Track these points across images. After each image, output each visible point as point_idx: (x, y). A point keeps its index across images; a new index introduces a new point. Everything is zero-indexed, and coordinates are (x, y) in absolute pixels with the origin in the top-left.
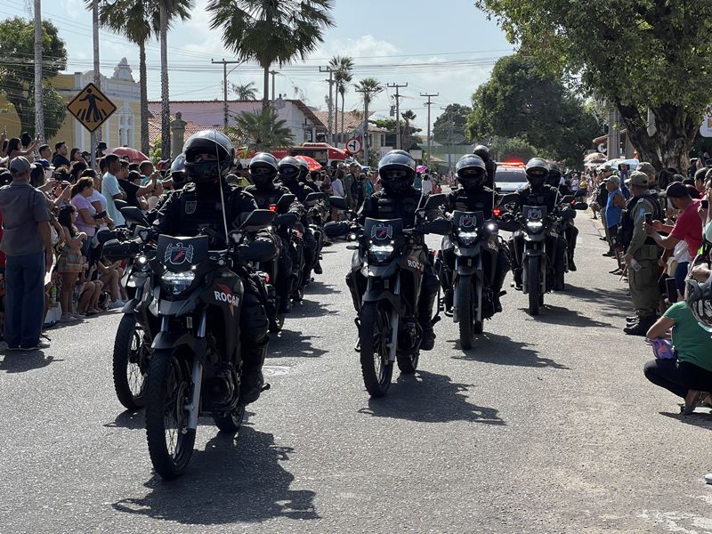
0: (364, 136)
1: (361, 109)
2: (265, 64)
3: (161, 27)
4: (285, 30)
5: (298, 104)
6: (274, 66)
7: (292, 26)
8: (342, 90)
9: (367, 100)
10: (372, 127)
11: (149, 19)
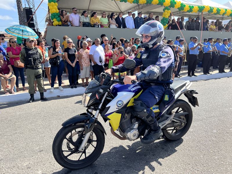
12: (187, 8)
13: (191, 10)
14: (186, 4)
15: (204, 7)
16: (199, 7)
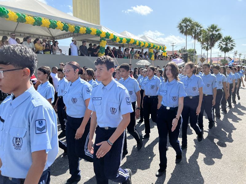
0: (239, 62)
1: (239, 58)
2: (225, 52)
3: (210, 48)
4: (228, 48)
5: (229, 57)
6: (226, 53)
7: (230, 47)
8: (236, 55)
9: (240, 56)
10: (240, 60)
12: (118, 40)
13: (121, 41)
14: (118, 36)
15: (130, 39)
16: (127, 39)
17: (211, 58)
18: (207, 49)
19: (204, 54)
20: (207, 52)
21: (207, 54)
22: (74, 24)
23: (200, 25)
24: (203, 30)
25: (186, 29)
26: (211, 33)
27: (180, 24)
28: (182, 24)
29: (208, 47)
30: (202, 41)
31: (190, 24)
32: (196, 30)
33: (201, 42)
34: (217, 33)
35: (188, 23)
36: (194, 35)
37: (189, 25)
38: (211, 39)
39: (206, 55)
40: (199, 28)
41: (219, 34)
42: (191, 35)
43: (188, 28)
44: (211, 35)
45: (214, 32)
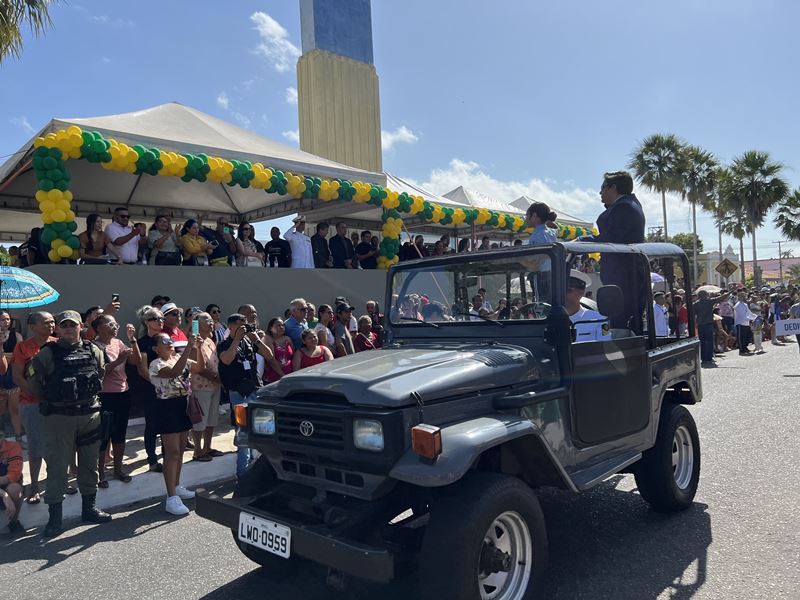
3: (750, 230)
11: (744, 229)
12: (438, 214)
13: (448, 218)
15: (477, 212)
16: (466, 212)
17: (755, 261)
18: (739, 234)
19: (730, 248)
20: (738, 241)
21: (742, 248)
22: (303, 173)
23: (707, 158)
24: (720, 171)
25: (661, 170)
26: (746, 181)
27: (640, 157)
28: (645, 157)
29: (739, 225)
30: (717, 206)
31: (672, 156)
32: (693, 174)
33: (715, 210)
34: (768, 179)
35: (665, 153)
36: (688, 190)
37: (670, 159)
38: (751, 201)
39: (737, 252)
40: (705, 166)
41: (775, 181)
42: (681, 189)
43: (666, 169)
44: (747, 187)
45: (758, 177)
